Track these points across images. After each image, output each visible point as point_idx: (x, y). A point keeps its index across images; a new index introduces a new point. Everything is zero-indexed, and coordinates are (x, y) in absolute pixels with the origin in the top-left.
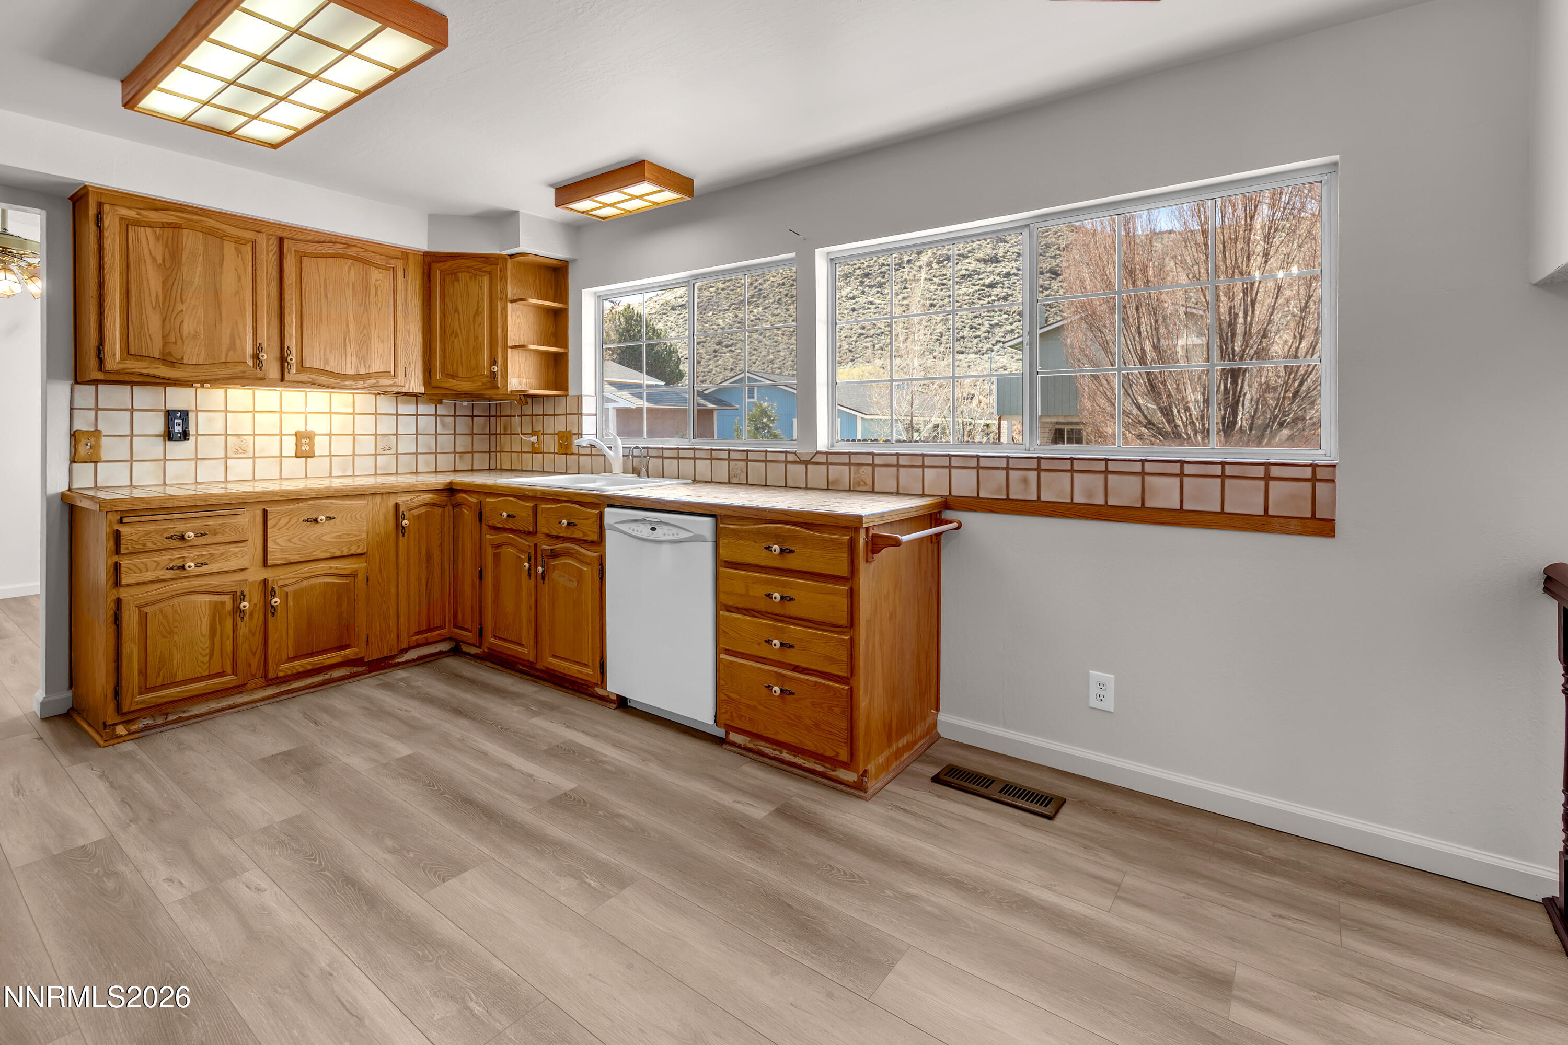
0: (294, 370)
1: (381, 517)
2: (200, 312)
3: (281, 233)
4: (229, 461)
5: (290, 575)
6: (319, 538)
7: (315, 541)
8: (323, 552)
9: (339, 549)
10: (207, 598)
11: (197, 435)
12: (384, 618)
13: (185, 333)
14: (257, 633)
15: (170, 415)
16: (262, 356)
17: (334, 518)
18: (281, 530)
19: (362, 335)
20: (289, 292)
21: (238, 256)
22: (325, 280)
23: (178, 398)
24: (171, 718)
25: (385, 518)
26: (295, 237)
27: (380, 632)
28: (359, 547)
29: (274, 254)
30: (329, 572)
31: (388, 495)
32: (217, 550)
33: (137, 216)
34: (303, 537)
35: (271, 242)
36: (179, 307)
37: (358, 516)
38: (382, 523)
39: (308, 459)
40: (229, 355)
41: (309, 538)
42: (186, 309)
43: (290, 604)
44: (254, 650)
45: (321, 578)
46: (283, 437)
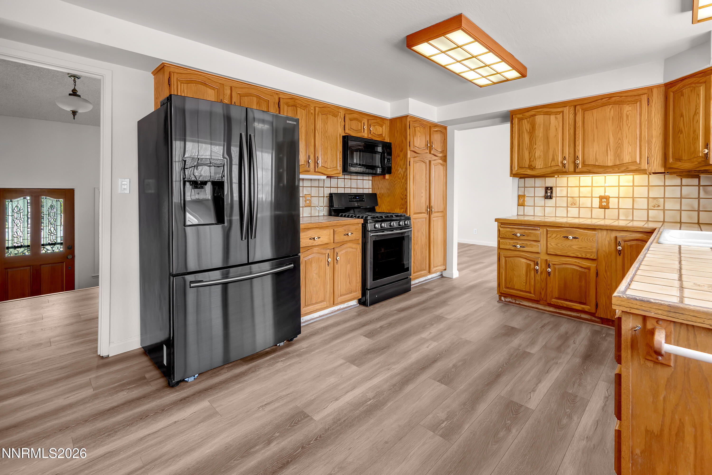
0: (580, 166)
1: (607, 242)
2: (542, 147)
3: (575, 104)
4: (569, 208)
5: (557, 260)
6: (570, 246)
7: (569, 248)
8: (572, 253)
9: (581, 254)
10: (524, 261)
11: (556, 197)
12: (608, 297)
13: (536, 157)
14: (544, 281)
15: (547, 188)
16: (564, 162)
17: (578, 238)
18: (553, 239)
19: (617, 144)
20: (578, 130)
21: (556, 120)
22: (596, 120)
23: (550, 182)
24: (517, 302)
25: (609, 243)
26: (583, 103)
27: (605, 304)
28: (591, 255)
29: (572, 115)
30: (575, 264)
31: (611, 231)
32: (529, 243)
33: (522, 116)
34: (563, 244)
35: (571, 109)
36: (535, 146)
37: (591, 239)
38: (607, 246)
39: (606, 210)
40: (552, 163)
41: (565, 245)
42: (537, 147)
43: (557, 273)
44: (543, 288)
45: (572, 266)
46: (593, 198)
